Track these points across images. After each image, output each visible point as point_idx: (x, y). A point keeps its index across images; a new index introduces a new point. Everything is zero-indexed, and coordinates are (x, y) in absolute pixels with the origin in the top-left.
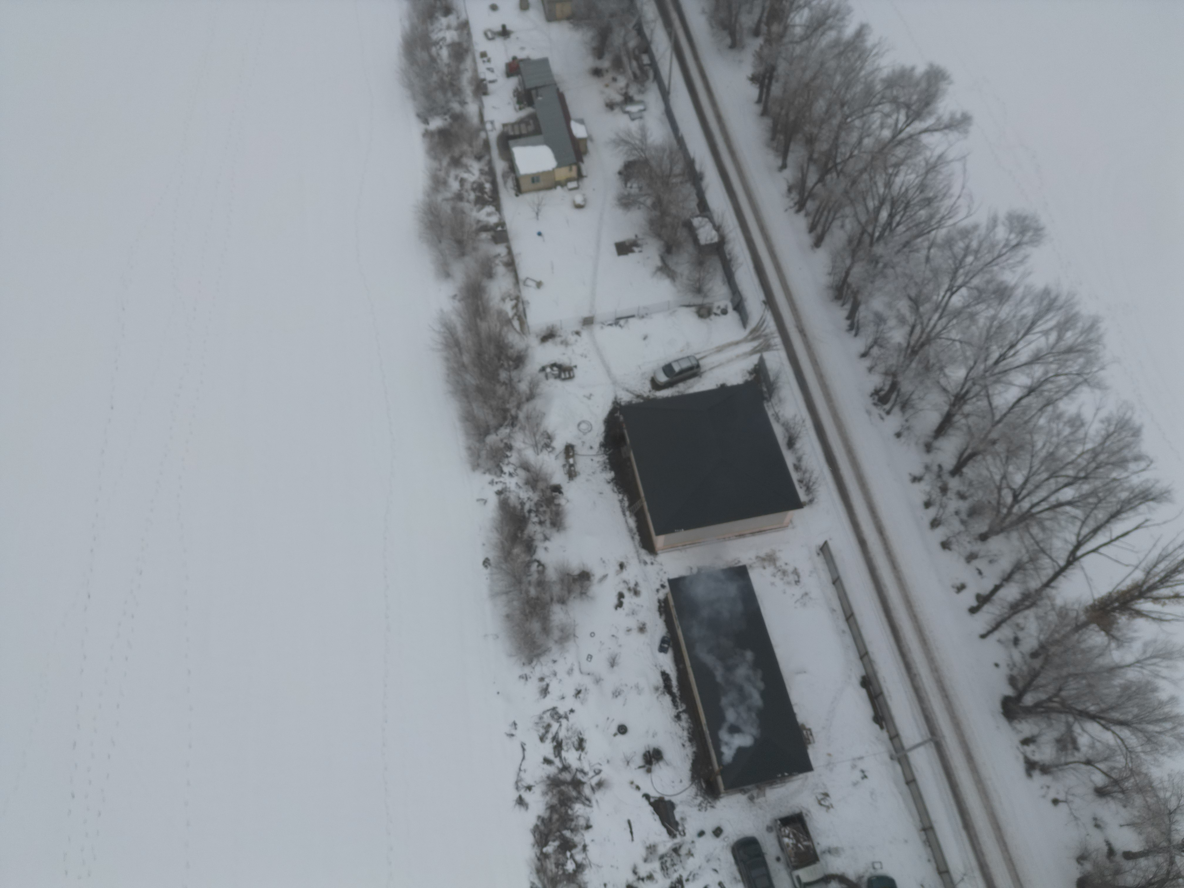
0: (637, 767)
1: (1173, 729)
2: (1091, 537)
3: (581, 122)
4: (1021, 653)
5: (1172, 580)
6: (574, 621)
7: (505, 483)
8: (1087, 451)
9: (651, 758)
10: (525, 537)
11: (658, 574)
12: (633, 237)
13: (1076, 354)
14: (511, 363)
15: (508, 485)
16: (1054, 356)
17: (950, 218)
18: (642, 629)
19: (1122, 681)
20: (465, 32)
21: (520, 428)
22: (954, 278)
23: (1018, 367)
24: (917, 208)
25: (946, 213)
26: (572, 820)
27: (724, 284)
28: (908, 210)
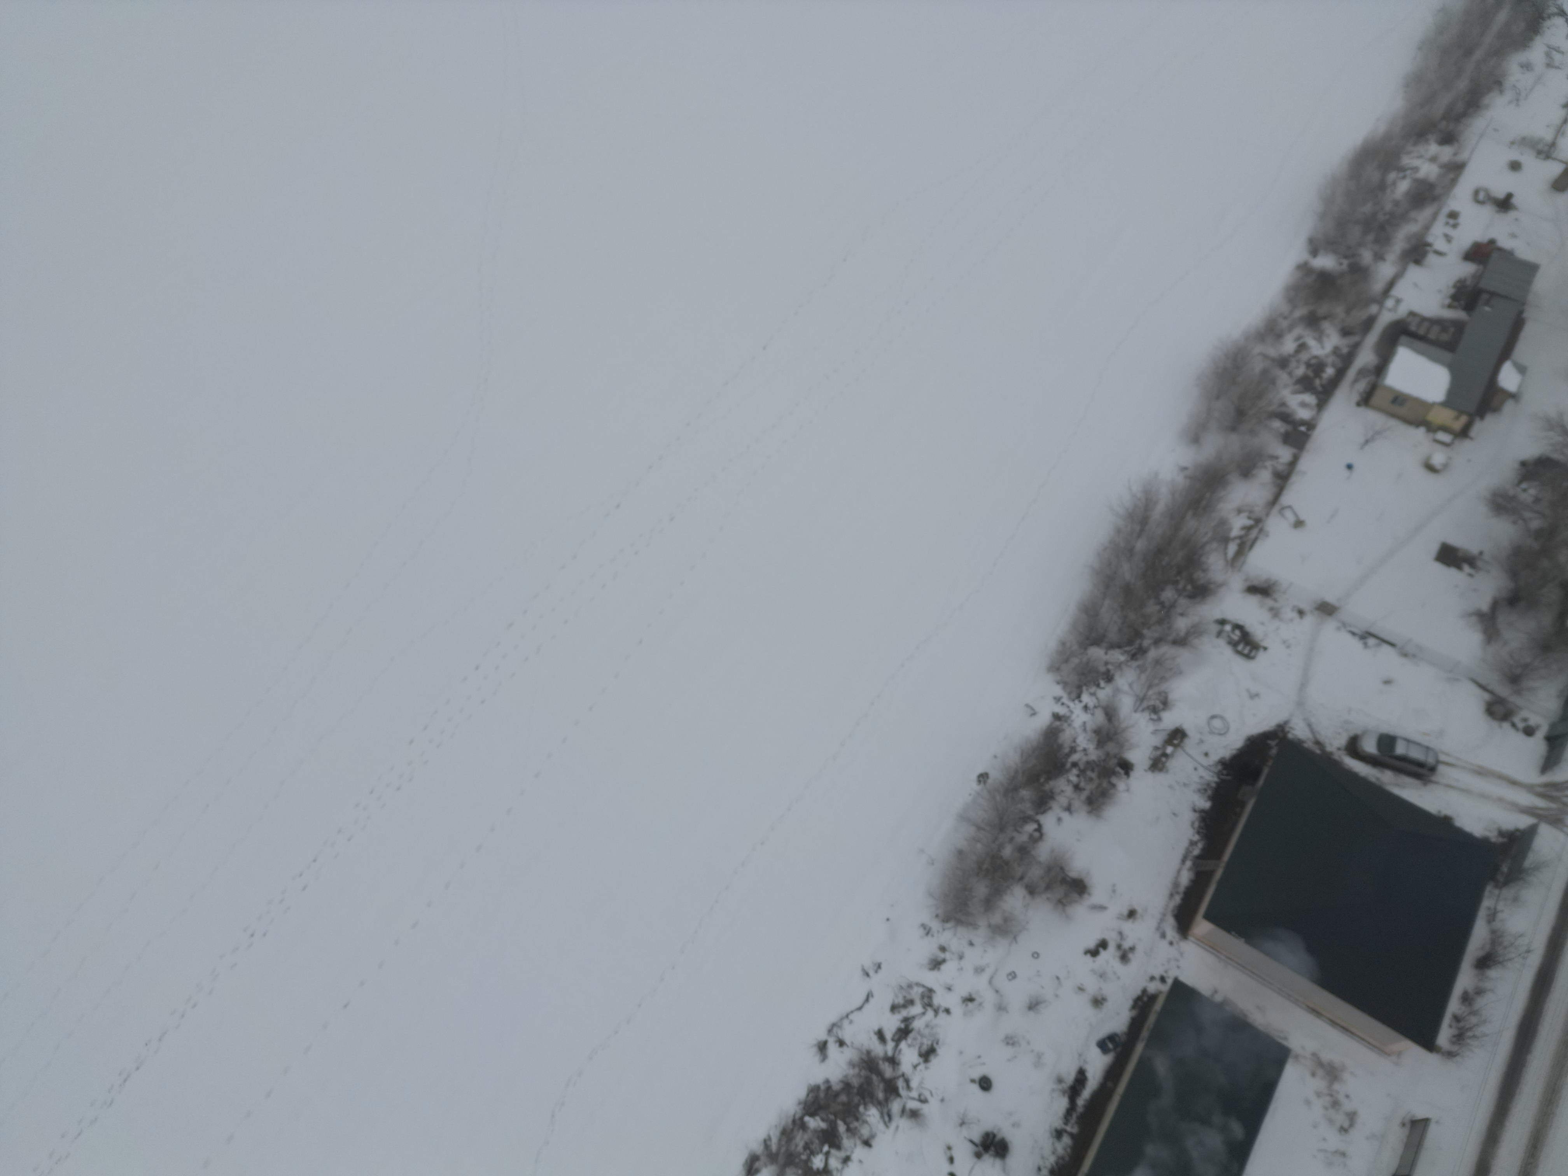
0: (968, 1137)
3: (1522, 370)
6: (1028, 923)
7: (1072, 712)
9: (992, 1143)
10: (1047, 787)
11: (1169, 961)
12: (1476, 552)
14: (1189, 587)
15: (1074, 717)
18: (1098, 1002)
20: (1452, 176)
21: (1139, 667)
26: (857, 1119)
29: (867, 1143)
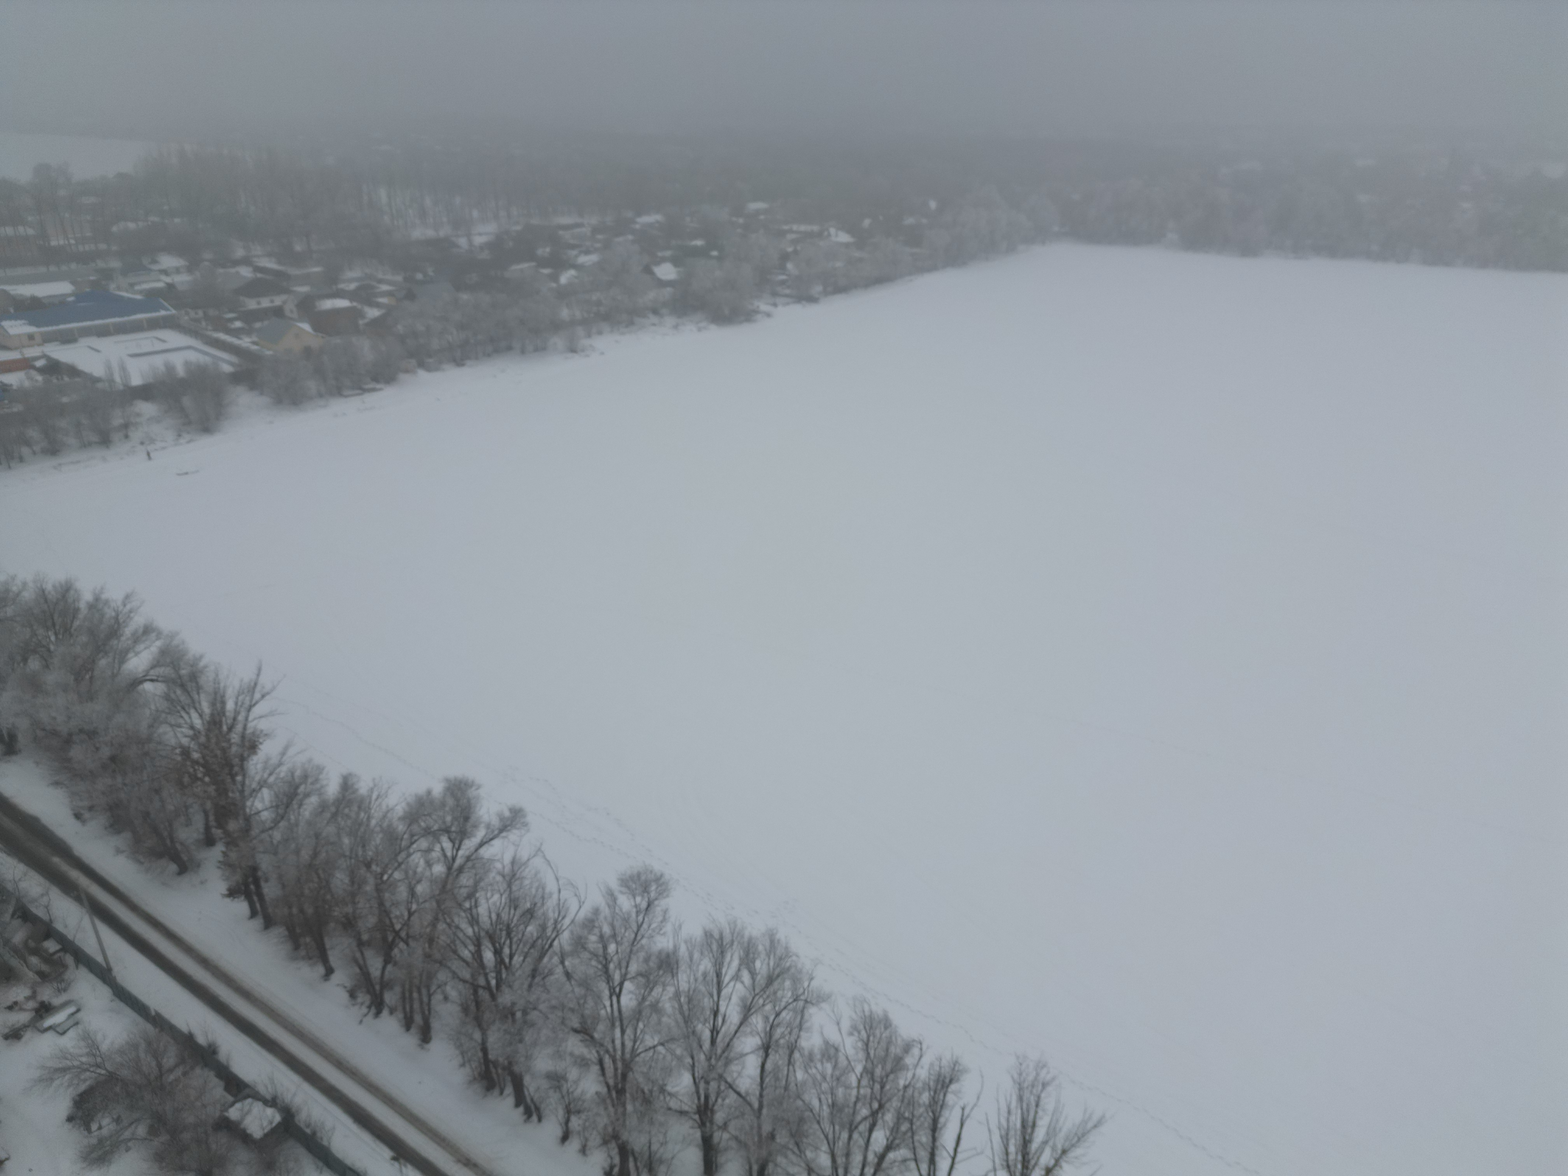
5: (1031, 1156)
8: (862, 1075)
13: (779, 980)
16: (761, 996)
17: (563, 918)
22: (609, 979)
23: (736, 1032)
24: (522, 927)
25: (556, 915)
28: (513, 934)
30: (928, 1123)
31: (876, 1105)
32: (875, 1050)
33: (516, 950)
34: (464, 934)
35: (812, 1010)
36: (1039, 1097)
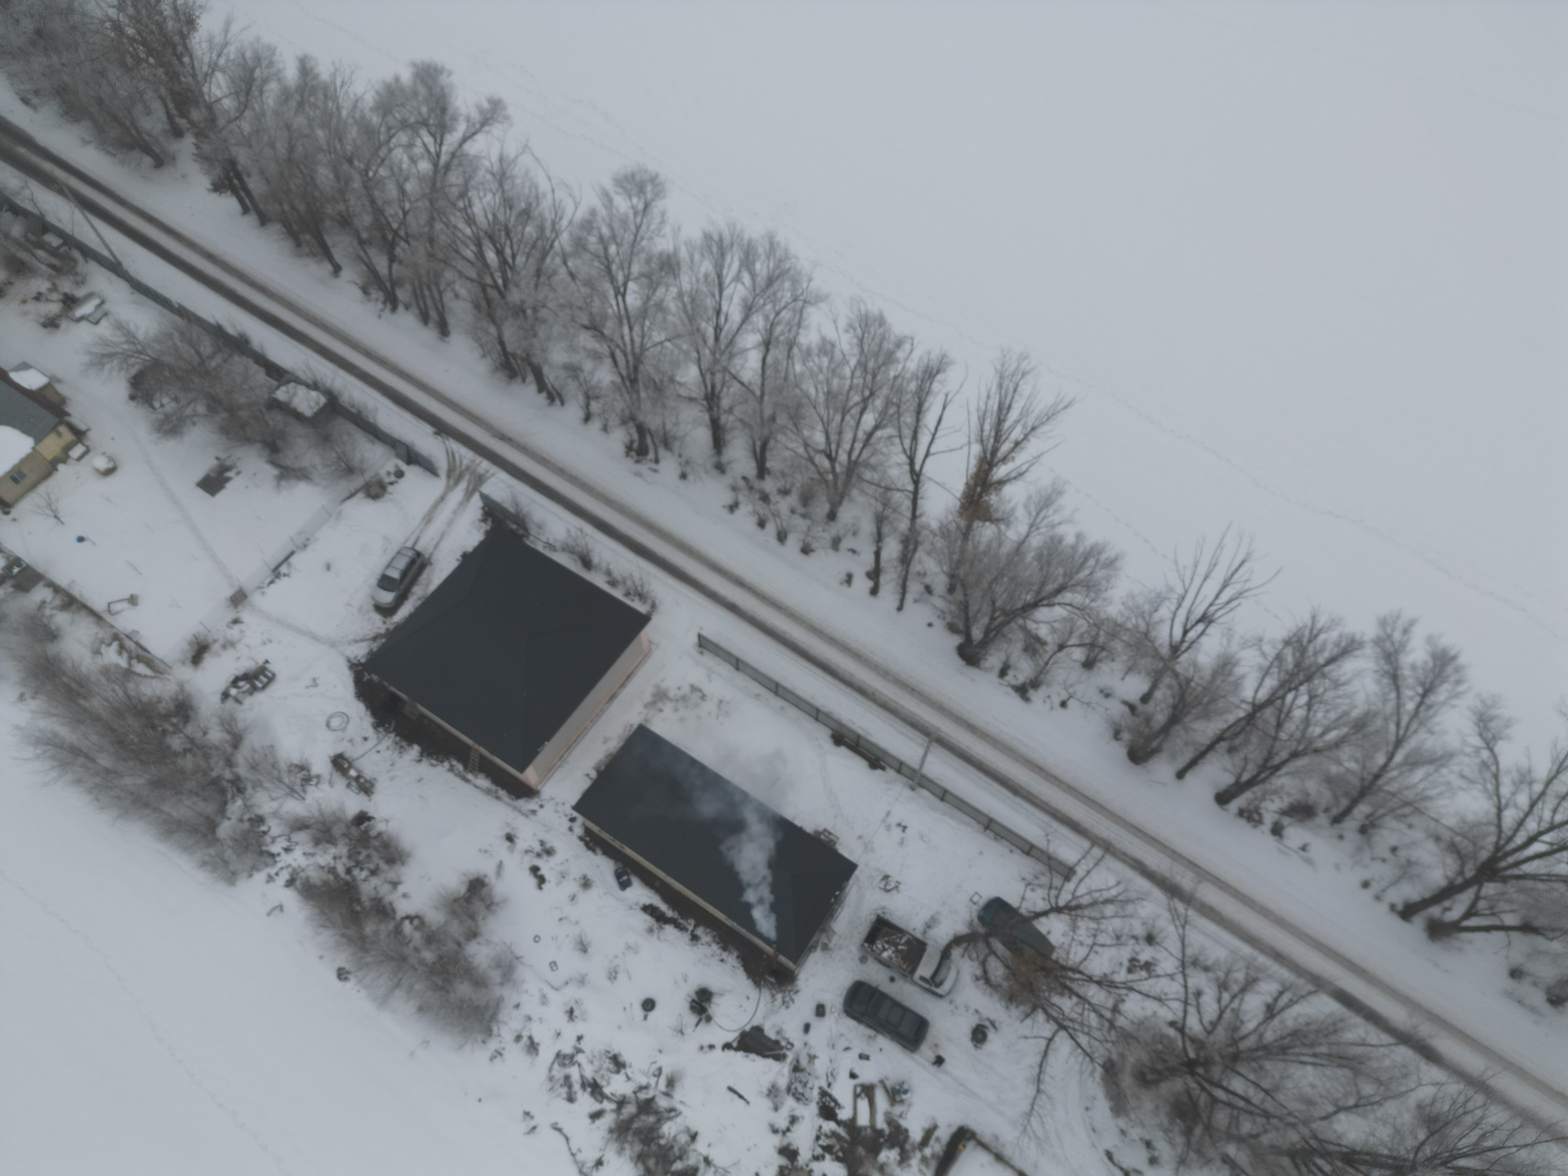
0: (694, 1027)
1: (1097, 561)
2: (916, 445)
3: (24, 366)
4: (940, 596)
5: (1003, 432)
6: (504, 943)
7: (289, 865)
8: (855, 367)
9: (699, 1004)
10: (367, 904)
11: (557, 811)
12: (215, 462)
13: (779, 281)
14: (174, 720)
15: (295, 865)
16: (761, 297)
17: (561, 218)
18: (586, 884)
19: (1032, 554)
21: (254, 787)
22: (612, 279)
23: (739, 329)
24: (520, 228)
25: (553, 216)
26: (672, 1147)
27: (373, 443)
28: (512, 235)
29: (694, 1137)
30: (913, 406)
31: (867, 393)
32: (869, 345)
33: (518, 251)
34: (463, 234)
35: (810, 310)
36: (1017, 384)
